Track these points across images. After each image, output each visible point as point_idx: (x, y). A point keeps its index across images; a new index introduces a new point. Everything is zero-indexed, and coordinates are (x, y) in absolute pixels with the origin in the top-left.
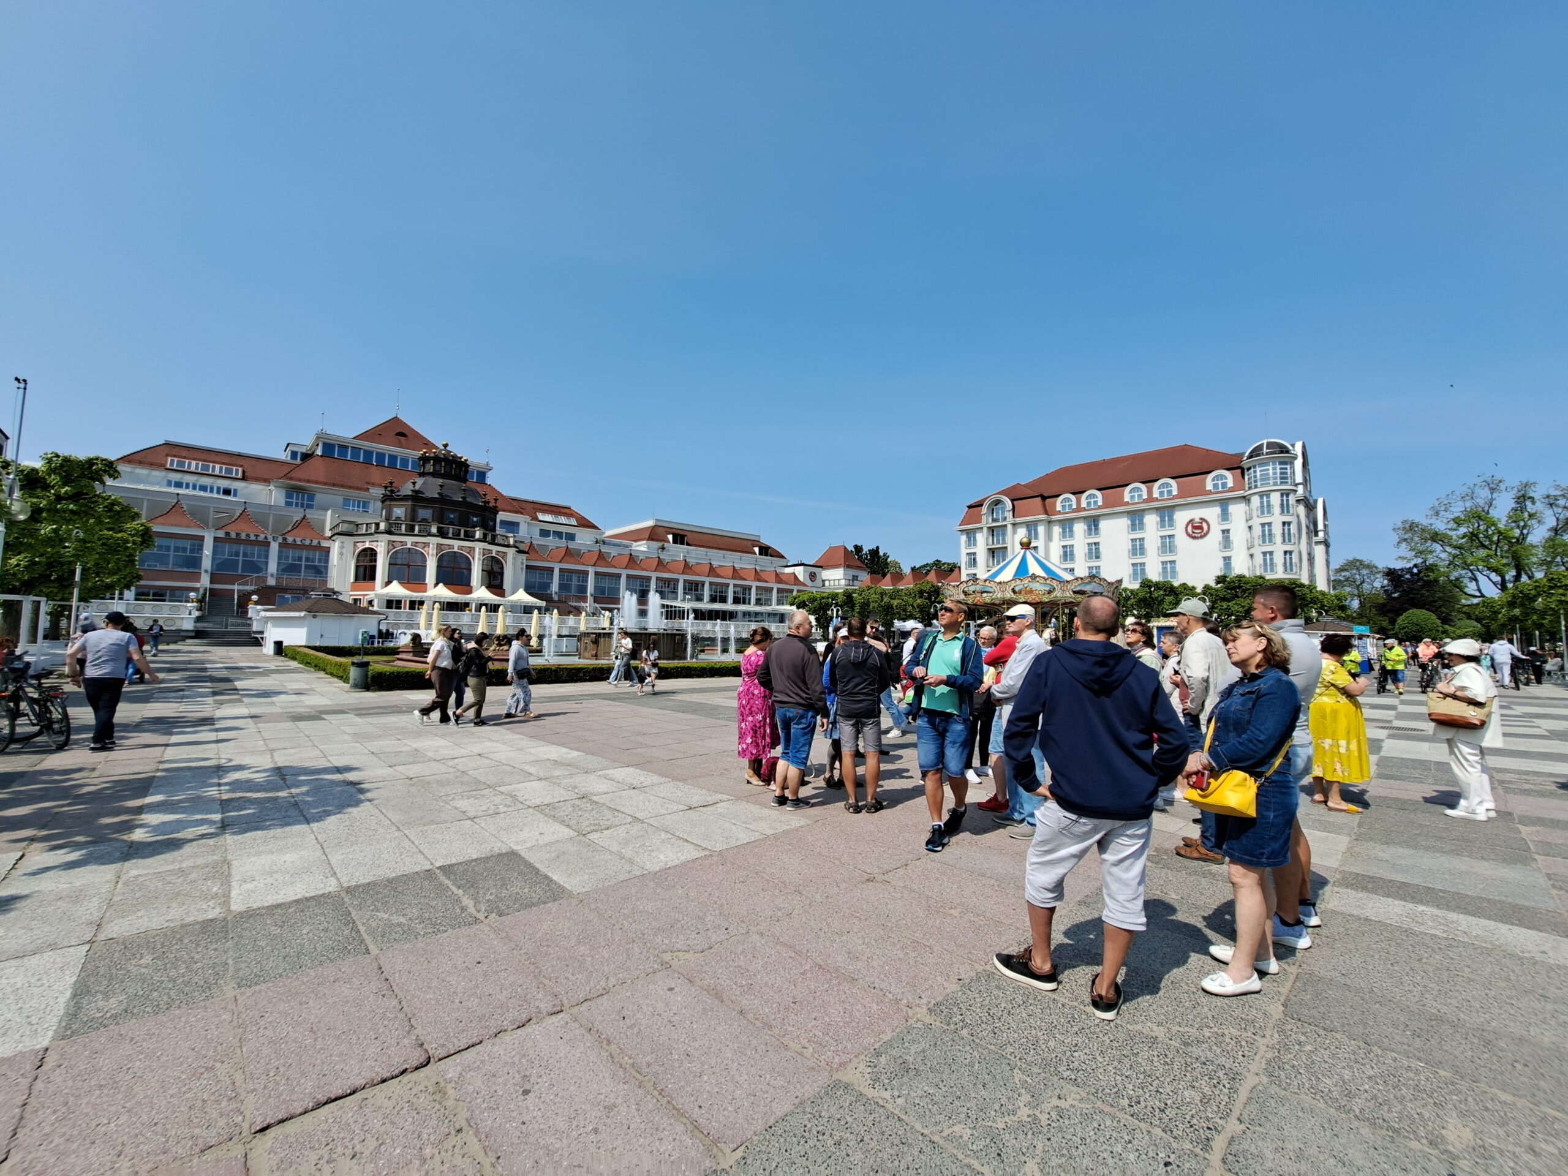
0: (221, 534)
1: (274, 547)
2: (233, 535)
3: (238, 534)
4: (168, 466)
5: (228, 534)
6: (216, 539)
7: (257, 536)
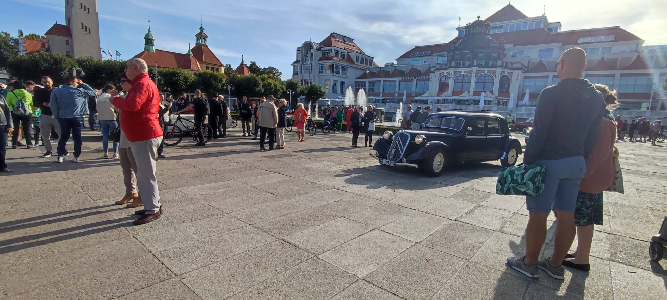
0: (400, 79)
1: (415, 81)
2: (404, 79)
4: (411, 56)
5: (402, 78)
6: (400, 81)
7: (410, 78)
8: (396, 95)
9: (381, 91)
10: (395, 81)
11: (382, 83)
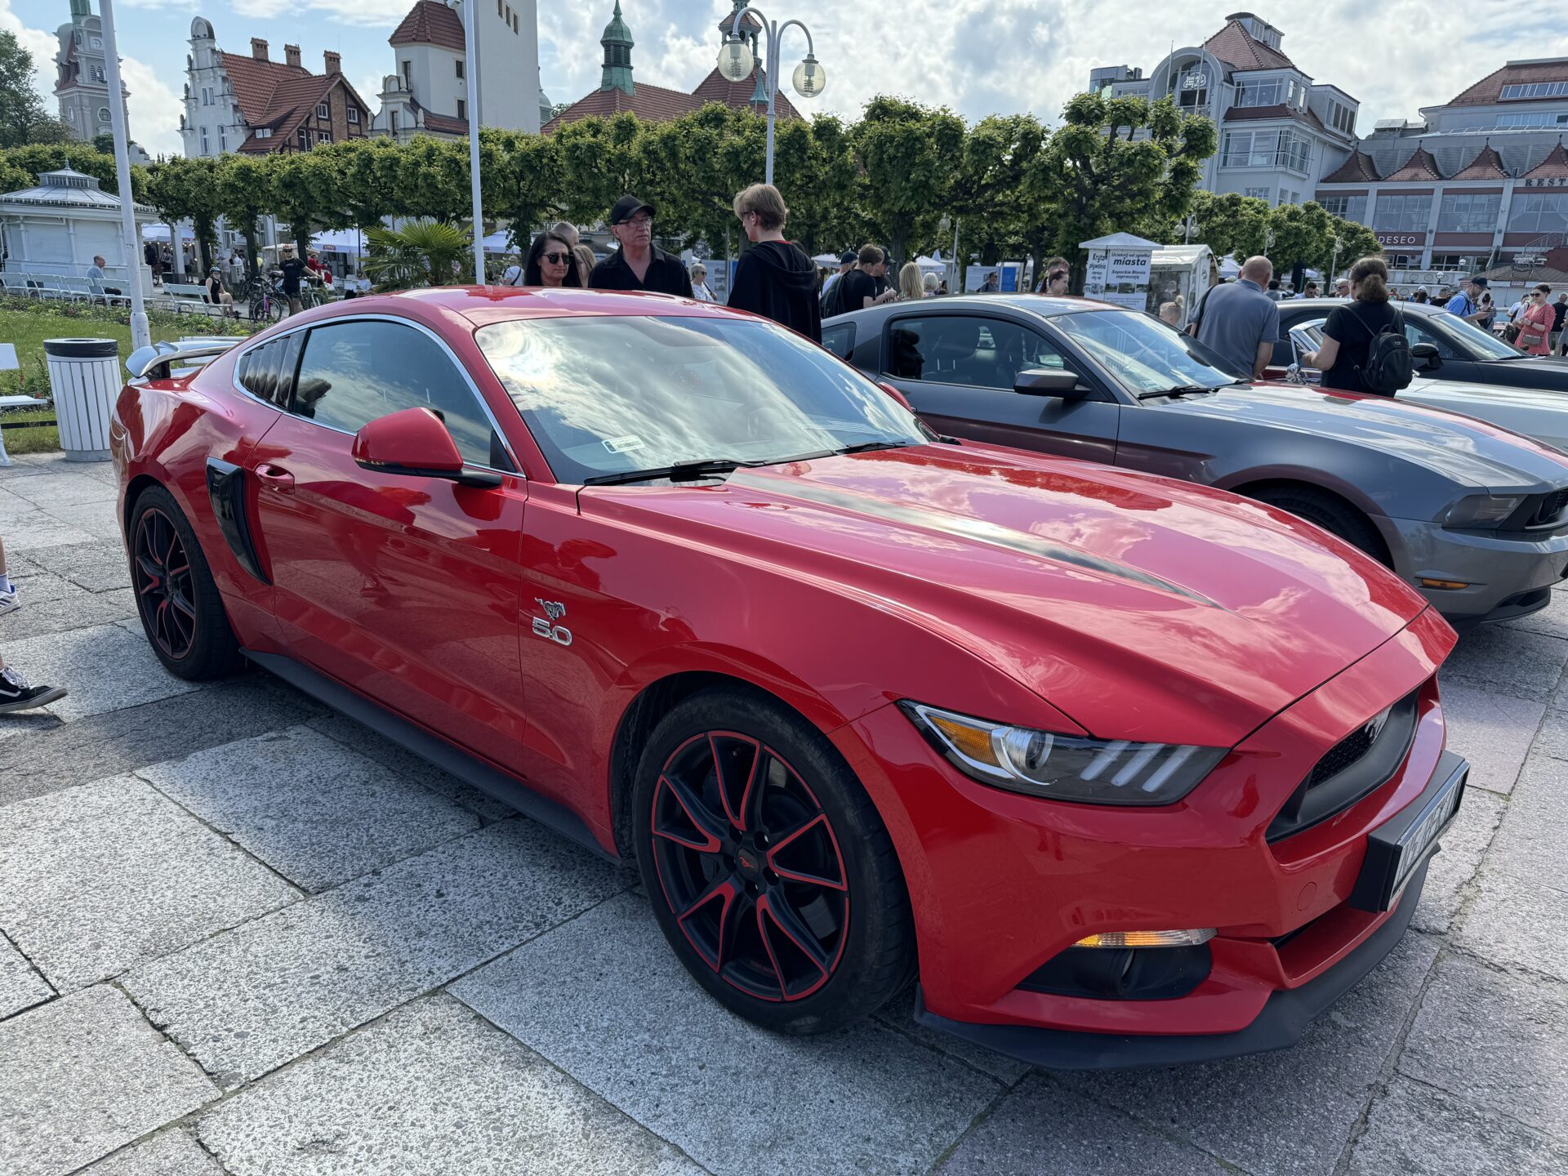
0: (1521, 183)
2: (1535, 183)
3: (1540, 181)
4: (1501, 98)
5: (1529, 182)
6: (1516, 191)
8: (1498, 241)
9: (1433, 225)
10: (1500, 191)
11: (1438, 196)
